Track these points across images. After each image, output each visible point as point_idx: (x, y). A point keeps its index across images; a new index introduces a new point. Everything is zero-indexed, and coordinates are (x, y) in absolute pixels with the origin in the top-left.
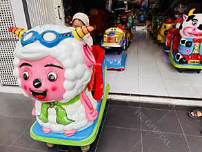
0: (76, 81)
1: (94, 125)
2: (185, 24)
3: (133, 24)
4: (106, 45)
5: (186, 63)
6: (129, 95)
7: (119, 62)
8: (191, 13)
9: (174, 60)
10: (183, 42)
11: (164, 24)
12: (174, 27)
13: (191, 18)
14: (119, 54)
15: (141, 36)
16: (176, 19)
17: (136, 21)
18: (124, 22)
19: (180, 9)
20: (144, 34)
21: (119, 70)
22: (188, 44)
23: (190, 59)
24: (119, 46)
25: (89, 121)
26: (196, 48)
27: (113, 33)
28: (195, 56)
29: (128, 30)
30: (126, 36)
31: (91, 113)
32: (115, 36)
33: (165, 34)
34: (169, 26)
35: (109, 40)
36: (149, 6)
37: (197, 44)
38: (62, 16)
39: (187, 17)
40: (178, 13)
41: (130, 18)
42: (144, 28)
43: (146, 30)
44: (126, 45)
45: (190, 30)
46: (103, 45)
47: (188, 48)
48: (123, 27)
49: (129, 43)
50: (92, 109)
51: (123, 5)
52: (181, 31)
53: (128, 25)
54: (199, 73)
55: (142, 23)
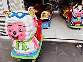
0: (30, 32)
1: (37, 51)
2: (74, 10)
3: (53, 10)
4: (42, 18)
5: (75, 25)
6: (51, 39)
7: (47, 25)
8: (76, 5)
9: (70, 24)
10: (73, 17)
11: (66, 10)
12: (70, 11)
13: (76, 7)
14: (47, 22)
15: (56, 15)
16: (70, 8)
17: (54, 9)
18: (49, 9)
19: (72, 3)
20: (57, 14)
21: (47, 28)
22: (75, 18)
23: (76, 24)
24: (47, 19)
25: (35, 49)
26: (79, 19)
27: (45, 14)
28: (78, 23)
29: (51, 12)
30: (50, 15)
31: (36, 46)
32: (46, 15)
33: (66, 14)
34: (67, 10)
35: (43, 16)
36: (59, 2)
37: (79, 18)
38: (24, 6)
39: (75, 7)
40: (71, 5)
41: (52, 7)
42: (57, 11)
43: (58, 12)
44: (50, 18)
45: (76, 12)
46: (41, 18)
47: (75, 20)
48: (49, 11)
49: (52, 17)
50: (37, 44)
51: (49, 2)
52: (72, 13)
53: (51, 10)
54: (79, 29)
55: (56, 9)
